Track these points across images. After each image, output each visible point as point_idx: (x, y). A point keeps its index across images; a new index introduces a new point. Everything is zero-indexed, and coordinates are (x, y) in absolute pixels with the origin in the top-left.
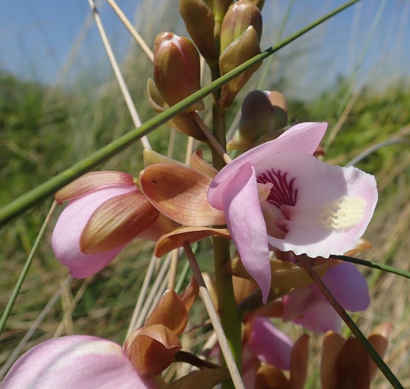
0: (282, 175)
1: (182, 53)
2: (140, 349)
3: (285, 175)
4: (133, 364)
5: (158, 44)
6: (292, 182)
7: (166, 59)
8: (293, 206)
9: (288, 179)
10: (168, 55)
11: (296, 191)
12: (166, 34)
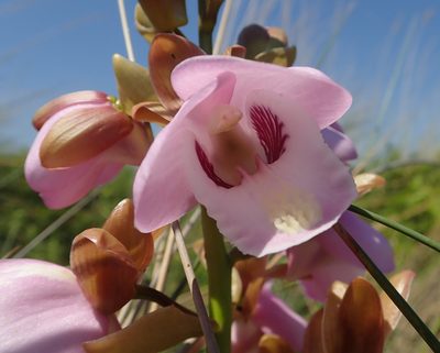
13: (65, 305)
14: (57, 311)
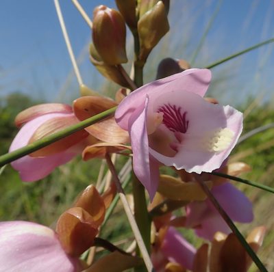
0: (177, 109)
1: (112, 20)
2: (66, 230)
3: (179, 109)
4: (61, 243)
5: (96, 13)
6: (185, 114)
7: (100, 23)
8: (184, 133)
9: (182, 113)
10: (101, 20)
11: (188, 122)
12: (102, 6)
13: (48, 252)
14: (43, 257)
